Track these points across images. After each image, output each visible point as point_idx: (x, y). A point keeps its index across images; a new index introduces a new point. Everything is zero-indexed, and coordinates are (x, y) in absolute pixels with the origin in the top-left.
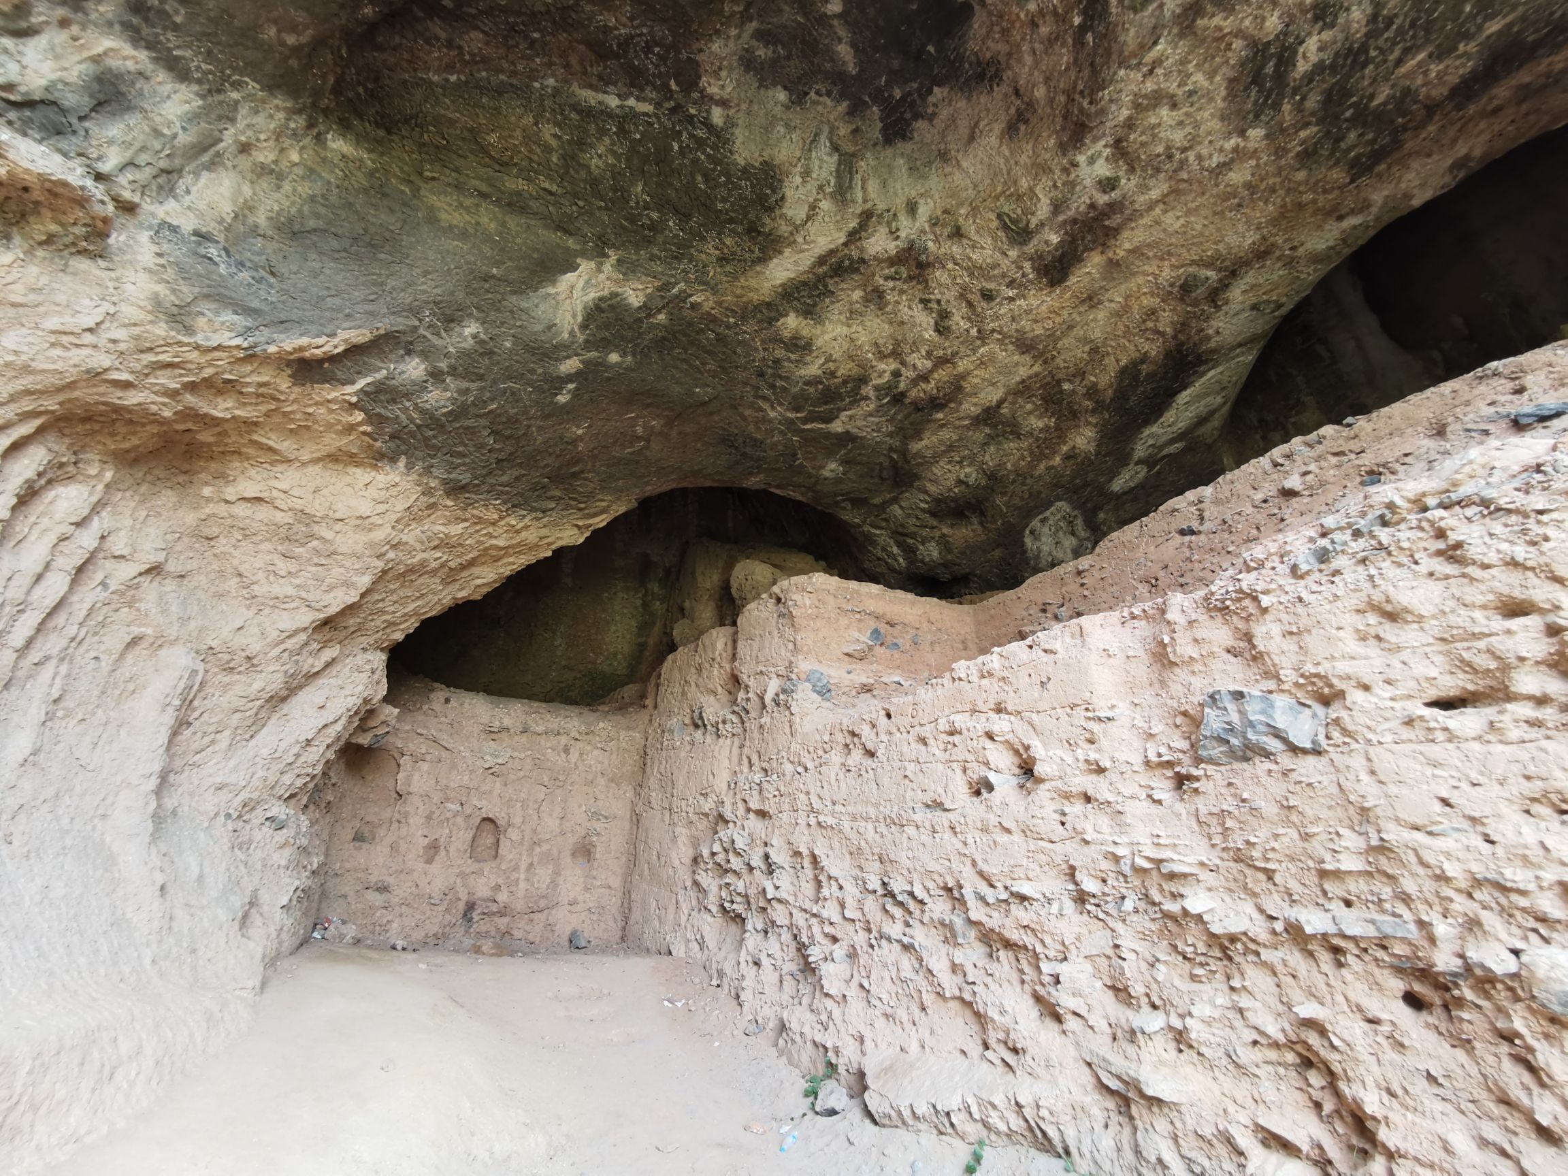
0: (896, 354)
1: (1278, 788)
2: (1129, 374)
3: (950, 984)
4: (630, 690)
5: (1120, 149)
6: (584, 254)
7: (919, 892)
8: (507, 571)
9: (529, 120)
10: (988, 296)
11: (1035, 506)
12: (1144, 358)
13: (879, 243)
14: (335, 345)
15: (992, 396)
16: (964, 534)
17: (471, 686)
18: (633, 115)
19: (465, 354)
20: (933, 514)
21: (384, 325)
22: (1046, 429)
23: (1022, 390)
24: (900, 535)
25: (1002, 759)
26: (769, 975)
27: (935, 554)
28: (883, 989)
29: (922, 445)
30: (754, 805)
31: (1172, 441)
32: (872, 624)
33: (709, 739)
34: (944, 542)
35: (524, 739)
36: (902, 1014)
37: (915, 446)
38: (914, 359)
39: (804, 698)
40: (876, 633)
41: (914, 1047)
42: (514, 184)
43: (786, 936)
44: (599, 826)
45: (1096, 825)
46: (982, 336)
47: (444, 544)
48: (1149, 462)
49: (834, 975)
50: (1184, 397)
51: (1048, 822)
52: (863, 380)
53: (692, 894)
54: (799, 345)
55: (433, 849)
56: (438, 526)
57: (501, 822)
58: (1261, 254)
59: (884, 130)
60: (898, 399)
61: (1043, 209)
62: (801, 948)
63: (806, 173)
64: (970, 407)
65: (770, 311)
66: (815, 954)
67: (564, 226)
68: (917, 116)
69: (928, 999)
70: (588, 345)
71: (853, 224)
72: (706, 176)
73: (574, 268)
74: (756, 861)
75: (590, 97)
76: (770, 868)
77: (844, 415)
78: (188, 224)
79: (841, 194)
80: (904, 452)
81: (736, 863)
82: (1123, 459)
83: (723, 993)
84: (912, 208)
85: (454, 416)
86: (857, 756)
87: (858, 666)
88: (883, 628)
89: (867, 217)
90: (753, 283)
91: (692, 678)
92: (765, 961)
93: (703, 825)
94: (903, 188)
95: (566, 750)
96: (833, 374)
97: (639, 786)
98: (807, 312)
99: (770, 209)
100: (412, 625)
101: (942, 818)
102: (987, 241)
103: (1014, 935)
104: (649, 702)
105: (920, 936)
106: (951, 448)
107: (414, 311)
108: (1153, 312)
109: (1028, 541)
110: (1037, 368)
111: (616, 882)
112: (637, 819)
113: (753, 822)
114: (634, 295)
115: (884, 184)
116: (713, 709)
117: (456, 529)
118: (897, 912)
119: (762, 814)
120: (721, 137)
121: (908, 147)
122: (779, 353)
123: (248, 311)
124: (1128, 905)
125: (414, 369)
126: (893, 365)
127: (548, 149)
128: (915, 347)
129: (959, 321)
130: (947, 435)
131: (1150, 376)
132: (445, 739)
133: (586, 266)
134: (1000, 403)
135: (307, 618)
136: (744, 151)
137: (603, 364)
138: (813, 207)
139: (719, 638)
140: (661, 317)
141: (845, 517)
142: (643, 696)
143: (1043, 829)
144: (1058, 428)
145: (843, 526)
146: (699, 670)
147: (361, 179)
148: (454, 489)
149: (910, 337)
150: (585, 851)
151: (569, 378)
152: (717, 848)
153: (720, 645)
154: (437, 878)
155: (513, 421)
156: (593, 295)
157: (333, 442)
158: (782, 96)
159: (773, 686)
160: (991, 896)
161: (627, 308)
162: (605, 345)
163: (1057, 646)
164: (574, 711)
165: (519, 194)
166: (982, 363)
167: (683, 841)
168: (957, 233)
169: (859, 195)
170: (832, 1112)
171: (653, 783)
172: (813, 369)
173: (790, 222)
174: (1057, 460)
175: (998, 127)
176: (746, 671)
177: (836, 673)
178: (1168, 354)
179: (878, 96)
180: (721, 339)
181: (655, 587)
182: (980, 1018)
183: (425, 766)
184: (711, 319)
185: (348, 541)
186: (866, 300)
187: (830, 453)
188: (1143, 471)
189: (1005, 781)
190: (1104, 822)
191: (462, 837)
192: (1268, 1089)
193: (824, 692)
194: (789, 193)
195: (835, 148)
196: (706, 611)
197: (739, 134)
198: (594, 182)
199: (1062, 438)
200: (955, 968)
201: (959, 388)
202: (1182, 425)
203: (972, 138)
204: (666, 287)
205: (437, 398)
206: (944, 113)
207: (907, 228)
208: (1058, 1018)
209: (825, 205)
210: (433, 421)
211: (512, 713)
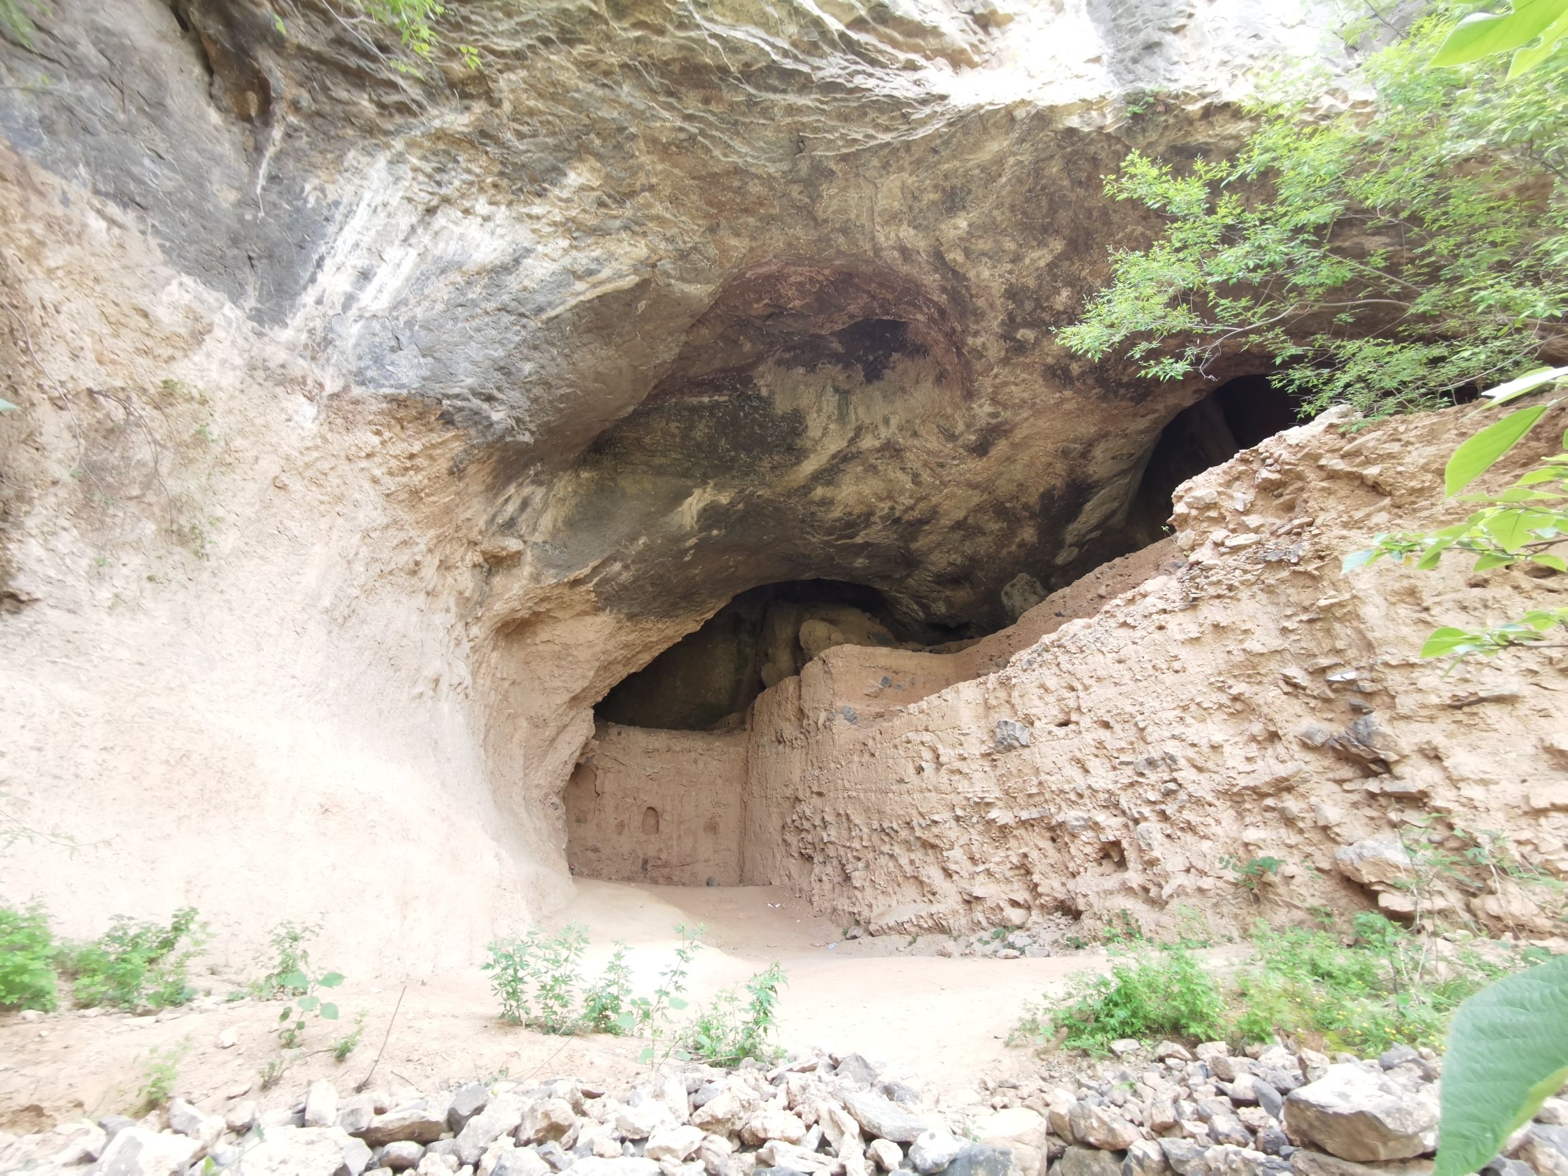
0: (890, 497)
1: (1017, 762)
2: (1047, 496)
3: (909, 870)
4: (733, 718)
5: (994, 401)
6: (696, 486)
7: (895, 826)
8: (656, 654)
9: (663, 423)
10: (942, 466)
11: (1006, 576)
12: (1054, 488)
13: (868, 442)
14: (586, 571)
15: (961, 514)
16: (962, 595)
17: (631, 723)
18: (718, 403)
19: (640, 553)
20: (938, 583)
21: (606, 555)
22: (1001, 529)
23: (979, 509)
24: (917, 598)
25: (927, 754)
26: (827, 886)
27: (943, 610)
28: (881, 880)
29: (920, 544)
30: (815, 789)
31: (1091, 531)
32: (883, 674)
33: (788, 750)
34: (948, 601)
35: (669, 755)
36: (890, 890)
37: (914, 546)
38: (902, 499)
39: (840, 724)
40: (885, 680)
41: (894, 904)
42: (659, 460)
43: (835, 862)
44: (721, 811)
45: (963, 785)
46: (944, 484)
47: (626, 646)
48: (1079, 544)
49: (858, 878)
50: (1088, 506)
51: (945, 787)
52: (871, 514)
53: (782, 848)
54: (827, 503)
55: (621, 827)
56: (624, 638)
57: (659, 810)
58: (1104, 436)
59: (866, 376)
60: (897, 521)
61: (961, 427)
62: (843, 870)
63: (820, 410)
64: (946, 522)
65: (806, 489)
66: (849, 868)
67: (686, 474)
68: (885, 367)
69: (900, 879)
70: (701, 530)
71: (851, 434)
72: (760, 426)
73: (690, 494)
74: (817, 822)
75: (694, 401)
76: (825, 824)
77: (862, 534)
78: (540, 540)
79: (842, 418)
80: (908, 549)
81: (807, 825)
82: (1059, 545)
83: (803, 901)
84: (886, 421)
85: (633, 582)
86: (867, 757)
87: (874, 701)
88: (890, 675)
89: (859, 431)
90: (793, 477)
91: (775, 711)
92: (825, 878)
93: (787, 804)
94: (880, 408)
95: (696, 762)
96: (850, 514)
97: (745, 784)
98: (829, 483)
99: (799, 435)
100: (607, 691)
101: (904, 787)
102: (933, 439)
103: (933, 841)
104: (747, 726)
105: (897, 850)
106: (939, 545)
107: (618, 543)
108: (1050, 464)
109: (1005, 599)
110: (985, 497)
111: (734, 847)
112: (744, 805)
113: (816, 800)
114: (724, 499)
115: (868, 408)
116: (789, 731)
117: (632, 637)
118: (886, 839)
119: (820, 794)
120: (767, 402)
121: (881, 384)
122: (813, 509)
123: (558, 566)
124: (974, 820)
125: (617, 566)
126: (889, 504)
127: (673, 436)
128: (901, 492)
129: (926, 477)
130: (933, 537)
131: (1061, 497)
132: (621, 758)
133: (697, 492)
134: (966, 518)
135: (567, 697)
136: (782, 406)
137: (709, 537)
138: (825, 429)
139: (790, 684)
140: (741, 506)
141: (877, 586)
142: (743, 722)
143: (943, 787)
144: (1009, 528)
145: (877, 593)
146: (779, 704)
147: (593, 486)
148: (631, 617)
149: (898, 488)
150: (712, 828)
151: (691, 548)
152: (795, 817)
153: (791, 689)
154: (625, 843)
155: (661, 577)
156: (702, 505)
157: (579, 608)
158: (801, 370)
159: (823, 716)
160: (923, 823)
161: (721, 506)
162: (710, 527)
163: (948, 697)
164: (698, 735)
165: (661, 466)
166: (947, 497)
167: (775, 816)
168: (915, 434)
169: (853, 417)
170: (855, 937)
171: (754, 781)
172: (837, 513)
173: (813, 439)
174: (1014, 548)
175: (931, 378)
176: (807, 706)
177: (858, 707)
178: (1068, 485)
179: (859, 360)
180: (776, 509)
181: (745, 637)
182: (921, 882)
183: (611, 776)
184: (768, 501)
185: (583, 654)
186: (866, 471)
187: (857, 555)
188: (1076, 551)
189: (929, 767)
190: (966, 782)
191: (638, 818)
192: (1016, 886)
193: (852, 719)
194: (810, 423)
195: (837, 390)
196: (784, 659)
197: (778, 398)
198: (698, 445)
199: (1014, 534)
200: (912, 862)
201: (936, 512)
202: (1093, 522)
203: (917, 382)
204: (741, 491)
205: (625, 577)
206: (900, 367)
207: (884, 433)
208: (950, 876)
209: (832, 426)
210: (624, 587)
211: (659, 740)
